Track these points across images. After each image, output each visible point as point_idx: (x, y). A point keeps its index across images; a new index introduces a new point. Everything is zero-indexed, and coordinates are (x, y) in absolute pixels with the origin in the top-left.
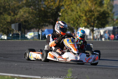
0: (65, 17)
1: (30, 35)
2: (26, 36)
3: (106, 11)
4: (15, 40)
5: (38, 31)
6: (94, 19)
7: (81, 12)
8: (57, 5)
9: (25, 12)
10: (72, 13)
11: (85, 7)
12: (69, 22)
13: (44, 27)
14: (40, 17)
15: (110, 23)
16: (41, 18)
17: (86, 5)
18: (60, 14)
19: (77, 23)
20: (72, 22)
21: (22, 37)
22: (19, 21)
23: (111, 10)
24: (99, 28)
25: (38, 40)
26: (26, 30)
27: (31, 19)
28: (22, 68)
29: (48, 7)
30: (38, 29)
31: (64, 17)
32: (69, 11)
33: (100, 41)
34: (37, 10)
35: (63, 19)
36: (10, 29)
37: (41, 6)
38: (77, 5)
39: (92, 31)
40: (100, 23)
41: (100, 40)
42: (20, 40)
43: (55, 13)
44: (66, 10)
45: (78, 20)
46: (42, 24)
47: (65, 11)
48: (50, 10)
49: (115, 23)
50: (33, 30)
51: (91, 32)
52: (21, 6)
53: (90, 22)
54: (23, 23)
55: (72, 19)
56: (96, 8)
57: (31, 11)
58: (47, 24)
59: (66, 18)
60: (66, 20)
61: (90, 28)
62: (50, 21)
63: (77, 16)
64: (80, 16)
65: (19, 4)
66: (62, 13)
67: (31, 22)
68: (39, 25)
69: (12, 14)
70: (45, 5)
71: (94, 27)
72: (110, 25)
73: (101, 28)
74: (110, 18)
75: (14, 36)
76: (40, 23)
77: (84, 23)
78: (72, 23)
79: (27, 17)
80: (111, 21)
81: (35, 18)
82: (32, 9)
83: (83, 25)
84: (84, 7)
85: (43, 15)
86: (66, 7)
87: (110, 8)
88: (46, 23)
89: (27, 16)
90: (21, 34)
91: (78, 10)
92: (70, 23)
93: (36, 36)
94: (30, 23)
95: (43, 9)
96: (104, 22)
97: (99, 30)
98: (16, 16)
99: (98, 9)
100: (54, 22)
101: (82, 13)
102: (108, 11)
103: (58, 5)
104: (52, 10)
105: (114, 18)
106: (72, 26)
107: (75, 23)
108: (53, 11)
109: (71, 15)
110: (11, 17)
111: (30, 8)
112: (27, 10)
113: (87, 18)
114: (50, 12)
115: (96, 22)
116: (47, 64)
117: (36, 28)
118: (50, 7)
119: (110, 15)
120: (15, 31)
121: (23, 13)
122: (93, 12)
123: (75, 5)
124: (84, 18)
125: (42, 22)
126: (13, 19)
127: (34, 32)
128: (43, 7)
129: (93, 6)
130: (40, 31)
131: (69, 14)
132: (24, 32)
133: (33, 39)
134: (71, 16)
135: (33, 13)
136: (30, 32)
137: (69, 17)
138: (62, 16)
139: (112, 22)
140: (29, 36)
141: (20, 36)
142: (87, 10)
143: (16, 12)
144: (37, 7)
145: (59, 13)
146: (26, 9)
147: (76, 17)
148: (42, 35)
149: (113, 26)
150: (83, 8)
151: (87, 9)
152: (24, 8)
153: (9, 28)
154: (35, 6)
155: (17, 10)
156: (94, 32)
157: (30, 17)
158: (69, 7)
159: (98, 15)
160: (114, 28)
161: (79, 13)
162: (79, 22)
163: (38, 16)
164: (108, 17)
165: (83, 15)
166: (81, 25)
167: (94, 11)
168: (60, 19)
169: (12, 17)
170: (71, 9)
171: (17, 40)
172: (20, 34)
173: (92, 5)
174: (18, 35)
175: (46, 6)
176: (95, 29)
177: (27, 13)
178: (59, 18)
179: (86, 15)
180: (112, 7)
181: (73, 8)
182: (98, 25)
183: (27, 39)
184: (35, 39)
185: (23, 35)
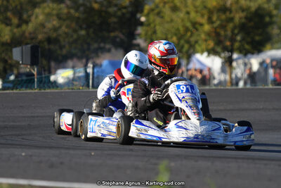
0: (155, 26)
1: (62, 76)
2: (52, 78)
3: (264, 9)
4: (24, 91)
5: (86, 66)
6: (232, 31)
7: (197, 12)
9: (48, 15)
10: (174, 16)
13: (100, 54)
14: (88, 27)
15: (274, 40)
16: (91, 30)
18: (143, 19)
19: (188, 42)
20: (175, 39)
21: (40, 81)
22: (32, 39)
23: (277, 7)
24: (245, 55)
25: (86, 89)
26: (53, 64)
27: (66, 33)
30: (84, 61)
31: (152, 25)
32: (167, 11)
33: (248, 89)
34: (82, 9)
35: (150, 33)
36: (9, 61)
40: (249, 39)
41: (248, 86)
42: (36, 91)
43: (128, 16)
44: (157, 6)
45: (189, 34)
46: (96, 45)
47: (156, 11)
48: (115, 9)
50: (70, 63)
51: (227, 64)
53: (222, 38)
54: (46, 43)
55: (173, 30)
56: (237, 2)
57: (65, 11)
58: (108, 46)
59: (159, 29)
60: (159, 35)
62: (116, 37)
63: (188, 24)
64: (195, 24)
66: (147, 16)
67: (64, 41)
68: (88, 49)
69: (15, 21)
71: (232, 51)
72: (276, 45)
73: (253, 53)
74: (275, 27)
75: (20, 79)
76: (89, 44)
77: (206, 40)
79: (55, 29)
80: (279, 35)
81: (75, 31)
82: (68, 7)
83: (204, 46)
85: (98, 22)
87: (274, 1)
88: (105, 43)
89: (54, 25)
90: (39, 73)
91: (191, 8)
93: (79, 78)
94: (63, 43)
95: (96, 6)
96: (257, 38)
97: (246, 60)
98: (24, 27)
99: (243, 2)
100: (126, 39)
101: (199, 14)
102: (269, 7)
104: (120, 9)
107: (182, 42)
108: (124, 11)
109: (172, 21)
110: (11, 31)
111: (62, 6)
112: (53, 9)
113: (213, 27)
114: (115, 14)
116: (106, 152)
117: (80, 58)
118: (115, 2)
119: (275, 19)
120: (22, 66)
121: (42, 18)
122: (231, 12)
124: (207, 27)
125: (96, 42)
126: (17, 34)
127: (73, 68)
128: (96, 2)
130: (90, 65)
131: (167, 18)
132: (46, 68)
133: (70, 87)
134: (173, 24)
135: (69, 17)
138: (149, 25)
141: (36, 80)
142: (215, 7)
143: (25, 16)
144: (81, 1)
145: (138, 15)
146: (50, 7)
147: (184, 26)
148: (95, 75)
150: (203, 2)
151: (212, 3)
152: (45, 5)
153: (6, 58)
155: (27, 11)
156: (234, 64)
159: (243, 20)
161: (193, 15)
162: (193, 39)
163: (84, 26)
164: (271, 23)
165: (204, 21)
166: (197, 47)
167: (233, 8)
168: (143, 33)
169: (15, 30)
170: (171, 5)
171: (29, 91)
172: (35, 73)
174: (29, 78)
176: (235, 56)
177: (55, 18)
178: (140, 30)
179: (210, 21)
181: (177, 3)
182: (243, 46)
183: (53, 87)
184: (76, 85)
185: (43, 76)
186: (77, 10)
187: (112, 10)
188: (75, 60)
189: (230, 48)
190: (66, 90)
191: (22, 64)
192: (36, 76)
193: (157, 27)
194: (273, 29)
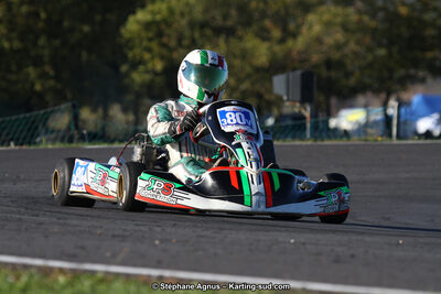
1: (349, 119)
2: (333, 123)
4: (289, 142)
5: (385, 105)
9: (328, 25)
16: (395, 49)
21: (315, 127)
22: (302, 61)
25: (387, 141)
26: (334, 101)
27: (355, 53)
29: (424, 4)
30: (383, 96)
34: (380, 14)
42: (309, 143)
46: (402, 72)
50: (361, 99)
54: (323, 69)
57: (354, 18)
58: (421, 74)
62: (434, 59)
75: (283, 124)
79: (339, 47)
81: (370, 49)
82: (359, 12)
89: (337, 41)
90: (314, 115)
93: (376, 123)
95: (403, 10)
98: (290, 43)
110: (270, 48)
111: (351, 10)
116: (422, 240)
117: (376, 92)
120: (287, 104)
121: (319, 30)
126: (280, 54)
127: (366, 106)
128: (403, 4)
130: (393, 103)
133: (363, 137)
135: (361, 28)
136: (352, 106)
141: (308, 125)
143: (292, 26)
144: (380, 2)
146: (330, 11)
148: (402, 119)
152: (323, 8)
155: (295, 18)
157: (352, 46)
163: (385, 41)
171: (297, 143)
172: (307, 114)
174: (298, 122)
177: (339, 28)
183: (336, 137)
184: (372, 135)
185: (320, 118)
186: (373, 16)
188: (369, 94)
190: (355, 141)
191: (288, 100)
192: (308, 120)
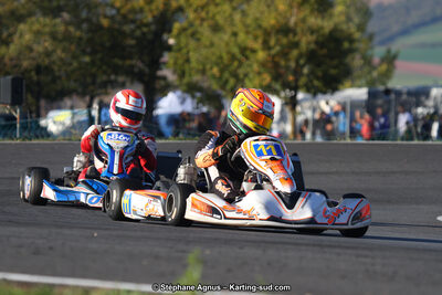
0: (188, 52)
1: (57, 120)
2: (43, 123)
3: (342, 31)
5: (90, 106)
6: (297, 62)
7: (247, 33)
8: (157, 8)
9: (38, 33)
10: (216, 39)
11: (262, 13)
12: (203, 72)
13: (109, 90)
14: (93, 53)
15: (355, 74)
16: (99, 56)
17: (269, 6)
18: (171, 41)
19: (235, 76)
20: (215, 70)
21: (24, 127)
22: (15, 66)
23: (361, 28)
24: (315, 95)
26: (43, 103)
27: (61, 59)
28: (20, 246)
29: (124, 16)
30: (88, 98)
31: (184, 51)
32: (205, 31)
34: (85, 26)
35: (180, 62)
37: (100, 10)
38: (234, 9)
39: (292, 103)
40: (320, 74)
42: (18, 141)
43: (150, 37)
44: (191, 25)
45: (236, 64)
46: (105, 78)
47: (190, 31)
48: (132, 26)
49: (375, 74)
50: (68, 102)
51: (287, 109)
52: (23, 12)
53: (282, 71)
54: (33, 73)
55: (214, 59)
56: (304, 20)
57: (61, 28)
58: (121, 79)
59: (193, 56)
60: (194, 64)
61: (283, 94)
62: (132, 66)
63: (236, 50)
64: (244, 50)
65: (16, 4)
66: (177, 37)
67: (59, 70)
68: (94, 83)
70: (112, 6)
71: (296, 89)
72: (358, 82)
73: (324, 93)
74: (357, 56)
76: (94, 76)
77: (259, 73)
78: (214, 76)
79: (48, 54)
80: (361, 67)
81: (75, 57)
82: (67, 24)
83: (257, 81)
84: (258, 15)
85: (108, 44)
86: (192, 16)
87: (356, 20)
88: (116, 74)
89: (46, 48)
90: (23, 116)
91: (239, 28)
92: (209, 73)
94: (57, 74)
95: (105, 22)
96: (333, 72)
97: (315, 103)
98: (3, 49)
99: (314, 21)
100: (147, 70)
101: (251, 36)
102: (349, 28)
103: (161, 7)
104: (138, 27)
105: (372, 56)
106: (215, 86)
107: (226, 75)
108: (145, 29)
109: (212, 45)
111: (58, 20)
112: (45, 25)
113: (269, 55)
114: (132, 35)
115: (306, 70)
117: (82, 95)
118: (131, 16)
119: (356, 45)
121: (33, 38)
122: (295, 34)
123: (227, 7)
124: (261, 55)
125: (105, 72)
127: (72, 108)
128: (106, 17)
129: (295, 10)
130: (96, 106)
131: (205, 41)
132: (34, 108)
133: (67, 138)
134: (213, 49)
135: (67, 37)
136: (59, 108)
137: (204, 52)
139: (366, 69)
140: (55, 122)
141: (18, 126)
142: (273, 27)
143: (5, 34)
144: (84, 15)
145: (165, 36)
146: (41, 22)
147: (229, 53)
148: (103, 119)
149: (370, 84)
150: (257, 19)
151: (270, 21)
152: (33, 19)
154: (75, 11)
155: (8, 28)
156: (298, 108)
158: (203, 14)
159: (313, 46)
160: (372, 95)
161: (242, 36)
162: (241, 72)
163: (88, 50)
164: (351, 51)
165: (257, 45)
166: (247, 82)
167: (299, 30)
168: (171, 62)
170: (211, 22)
171: (8, 142)
172: (17, 116)
173: (291, 6)
174: (9, 123)
175: (118, 10)
176: (300, 96)
177: (47, 38)
178: (167, 57)
179: (266, 46)
180: (366, 14)
181: (220, 20)
182: (311, 81)
183: (43, 137)
185: (29, 120)
186: (78, 27)
187: (127, 28)
188: (75, 97)
189: (293, 84)
192: (18, 120)
193: (191, 54)
194: (353, 59)
